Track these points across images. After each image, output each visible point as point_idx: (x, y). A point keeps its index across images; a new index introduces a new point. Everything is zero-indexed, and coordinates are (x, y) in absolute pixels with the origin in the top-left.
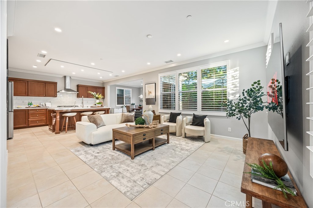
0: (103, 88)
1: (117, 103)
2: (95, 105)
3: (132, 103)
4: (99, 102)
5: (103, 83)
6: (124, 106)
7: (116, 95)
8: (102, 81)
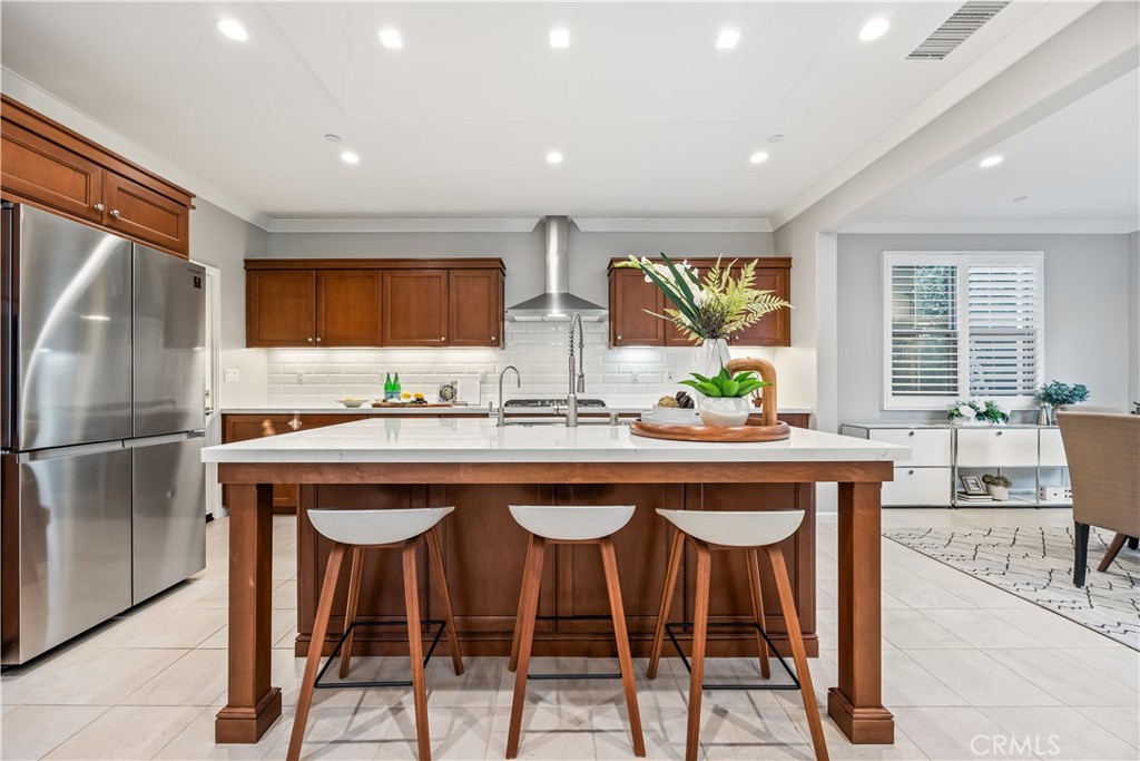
0: (776, 273)
1: (888, 385)
2: (684, 402)
3: (1041, 383)
4: (727, 372)
5: (780, 233)
6: (965, 410)
7: (888, 330)
8: (771, 216)
